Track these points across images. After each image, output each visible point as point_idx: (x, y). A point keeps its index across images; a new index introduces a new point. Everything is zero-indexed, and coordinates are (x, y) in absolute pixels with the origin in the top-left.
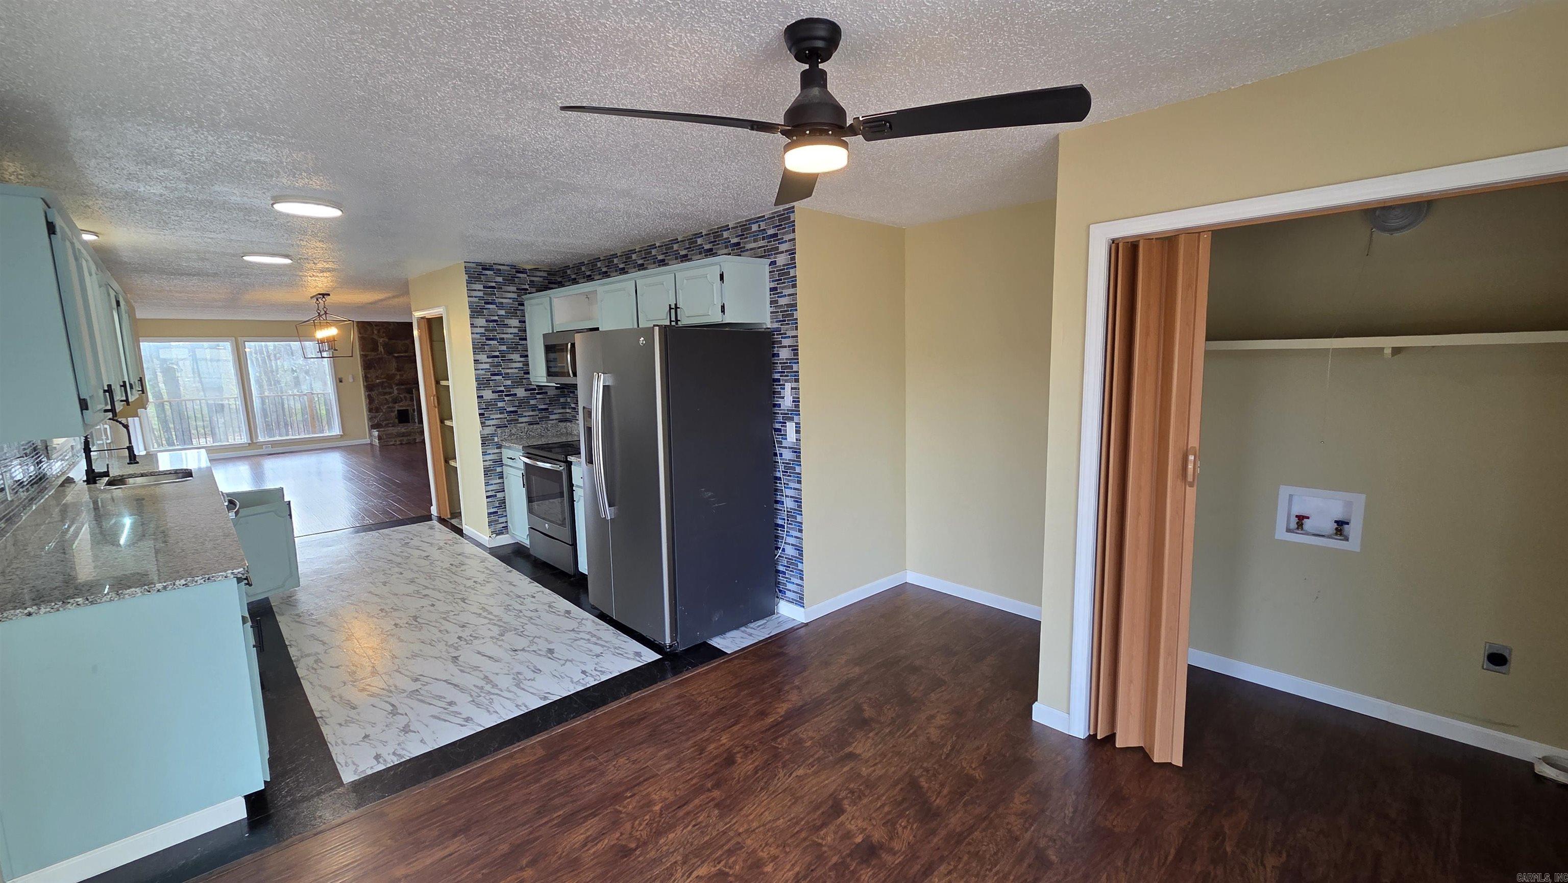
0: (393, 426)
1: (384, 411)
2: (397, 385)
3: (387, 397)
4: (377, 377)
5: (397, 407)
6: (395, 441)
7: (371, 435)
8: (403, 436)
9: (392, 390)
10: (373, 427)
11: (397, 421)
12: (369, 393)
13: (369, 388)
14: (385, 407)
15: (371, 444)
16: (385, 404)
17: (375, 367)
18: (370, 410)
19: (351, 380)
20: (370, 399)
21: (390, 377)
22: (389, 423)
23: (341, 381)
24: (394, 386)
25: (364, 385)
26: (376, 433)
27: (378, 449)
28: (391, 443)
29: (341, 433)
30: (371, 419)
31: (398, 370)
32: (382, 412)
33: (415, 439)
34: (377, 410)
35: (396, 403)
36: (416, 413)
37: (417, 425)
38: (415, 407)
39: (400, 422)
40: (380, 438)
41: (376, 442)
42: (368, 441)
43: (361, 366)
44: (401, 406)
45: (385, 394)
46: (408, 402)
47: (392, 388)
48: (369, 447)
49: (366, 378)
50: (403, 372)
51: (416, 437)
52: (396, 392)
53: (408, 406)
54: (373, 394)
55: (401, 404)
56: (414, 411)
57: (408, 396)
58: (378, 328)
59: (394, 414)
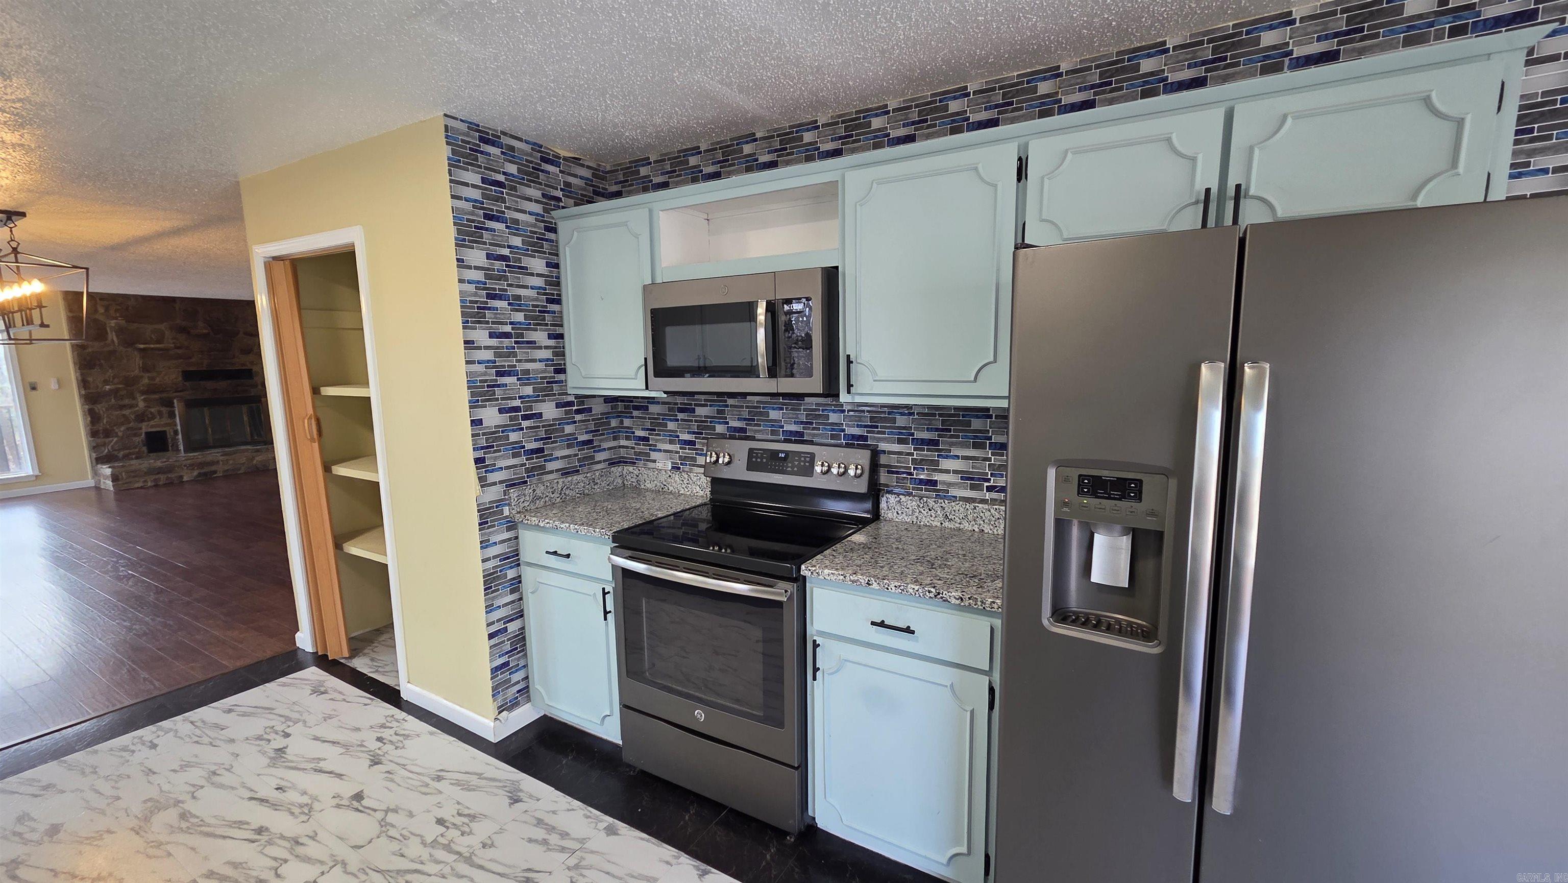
0: (137, 458)
1: (120, 434)
2: (143, 393)
3: (127, 412)
4: (106, 382)
5: (145, 428)
6: (145, 481)
7: (95, 474)
8: (158, 473)
9: (134, 402)
10: (100, 460)
11: (145, 449)
12: (92, 406)
13: (91, 398)
14: (122, 429)
15: (97, 488)
16: (122, 424)
17: (101, 366)
18: (94, 434)
19: (54, 385)
20: (93, 417)
21: (130, 382)
22: (130, 454)
23: (34, 388)
24: (138, 395)
25: (81, 396)
26: (106, 470)
27: (112, 496)
28: (137, 485)
29: (37, 473)
30: (94, 448)
31: (145, 369)
32: (117, 436)
33: (181, 477)
34: (108, 434)
35: (143, 421)
36: (180, 436)
37: (182, 454)
38: (179, 428)
39: (151, 450)
40: (115, 478)
41: (109, 484)
42: (91, 483)
43: (75, 364)
44: (152, 427)
45: (122, 407)
46: (165, 420)
47: (134, 398)
48: (93, 494)
49: (84, 383)
50: (155, 374)
51: (182, 474)
52: (141, 405)
53: (167, 425)
54: (100, 408)
55: (152, 423)
56: (176, 433)
57: (164, 410)
58: (105, 303)
59: (140, 439)
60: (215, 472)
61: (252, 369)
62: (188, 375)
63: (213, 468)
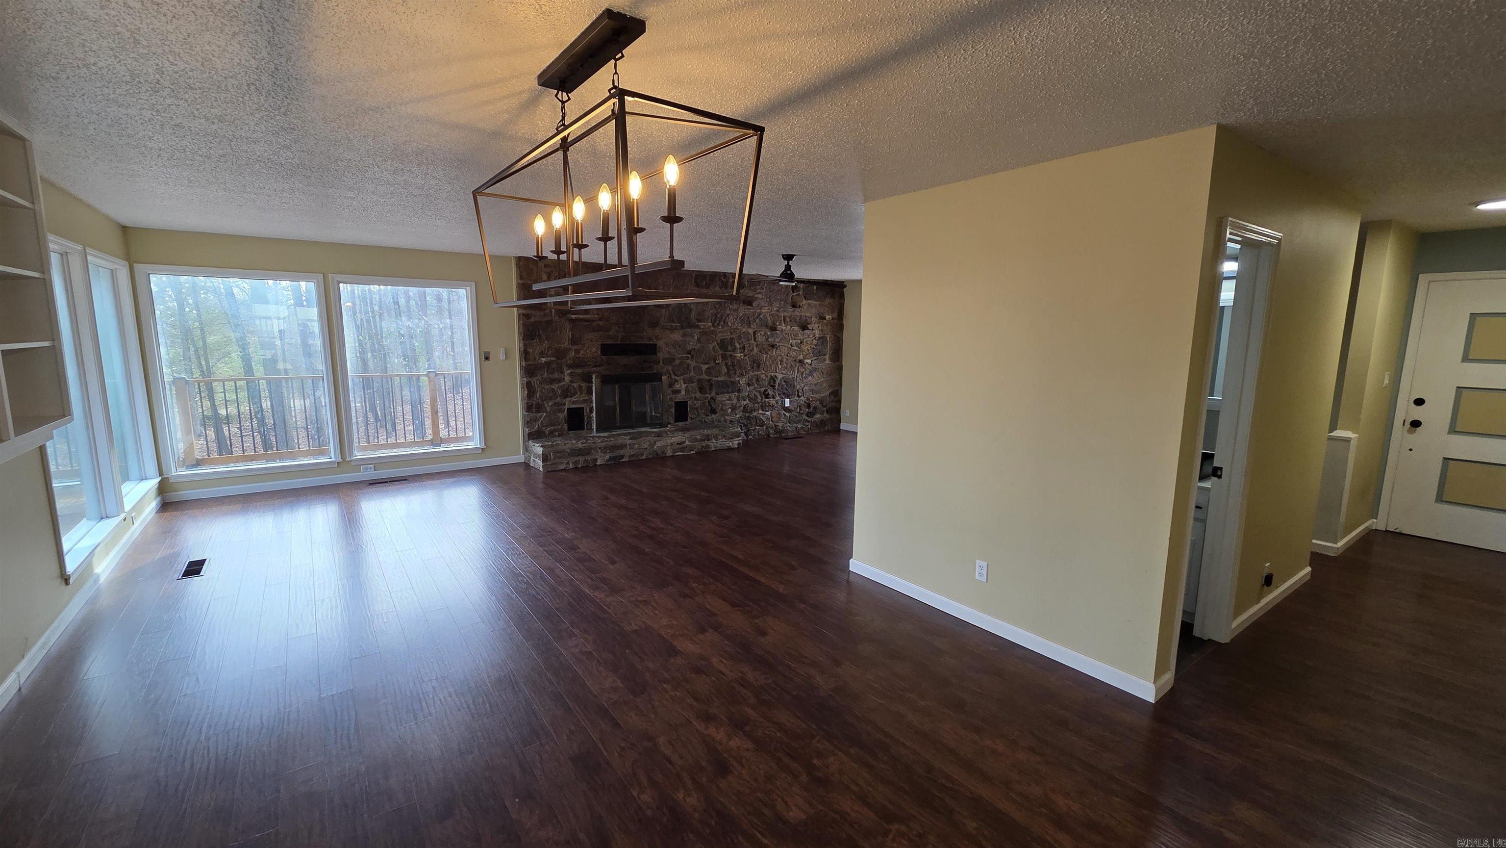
0: (559, 435)
1: (548, 409)
2: (570, 367)
3: (555, 386)
4: (542, 354)
5: (568, 404)
6: (568, 463)
7: (526, 449)
8: (578, 455)
9: (562, 376)
10: (534, 435)
11: (566, 426)
12: (530, 379)
13: (529, 370)
14: (550, 404)
15: (526, 465)
16: (551, 398)
17: (540, 335)
18: (528, 408)
19: (502, 357)
20: (530, 390)
21: (560, 354)
22: (555, 430)
23: (487, 358)
24: (565, 368)
25: (521, 366)
26: (538, 449)
27: (542, 475)
28: (562, 467)
29: (483, 446)
30: (528, 423)
31: (574, 341)
32: (546, 411)
33: (596, 460)
34: (539, 408)
35: (567, 396)
36: (594, 414)
37: (594, 434)
38: (594, 405)
39: (570, 429)
40: (545, 458)
41: (539, 464)
42: (520, 458)
43: (520, 333)
44: (574, 403)
45: (552, 381)
46: (584, 397)
47: (562, 372)
48: (521, 471)
49: (525, 354)
50: (580, 347)
51: (596, 457)
52: (567, 379)
53: (585, 401)
54: (535, 381)
55: (574, 399)
56: (591, 411)
57: (584, 385)
58: (548, 270)
59: (562, 416)
60: (622, 457)
61: (656, 345)
62: (606, 349)
63: (622, 452)
